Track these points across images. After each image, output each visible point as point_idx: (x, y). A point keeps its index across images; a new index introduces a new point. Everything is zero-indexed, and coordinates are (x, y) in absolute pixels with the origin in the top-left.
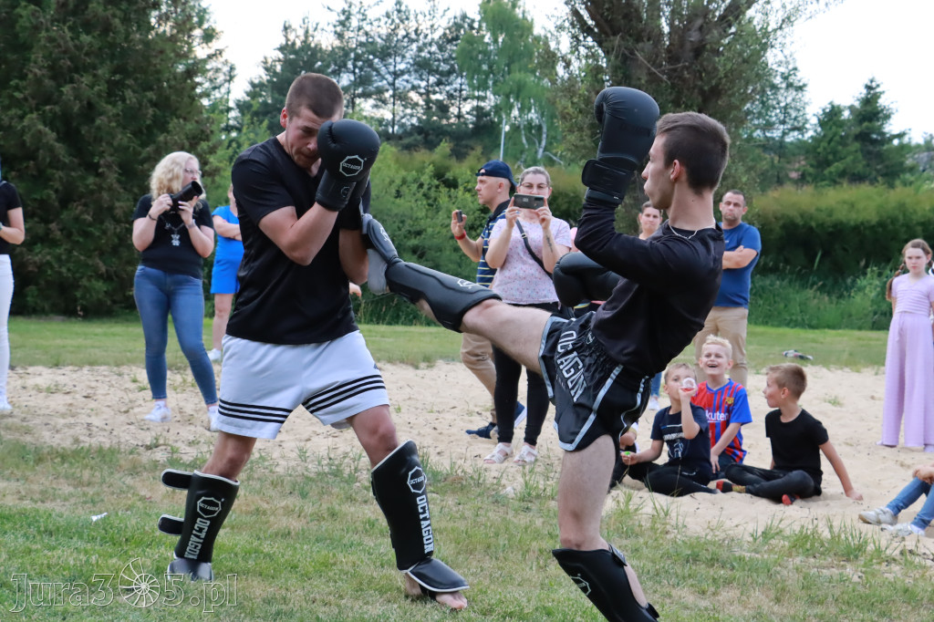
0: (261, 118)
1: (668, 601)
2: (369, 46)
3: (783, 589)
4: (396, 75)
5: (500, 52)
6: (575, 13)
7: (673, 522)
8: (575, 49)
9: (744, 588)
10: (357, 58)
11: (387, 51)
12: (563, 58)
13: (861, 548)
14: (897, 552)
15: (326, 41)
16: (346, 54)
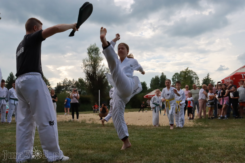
2: (67, 85)
4: (70, 88)
5: (81, 85)
6: (87, 78)
8: (88, 82)
10: (66, 86)
11: (69, 86)
12: (87, 83)
15: (62, 85)
16: (64, 86)
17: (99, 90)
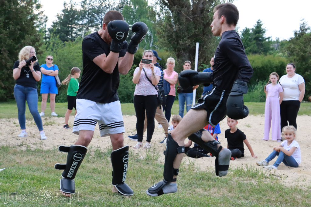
0: (57, 34)
1: (194, 193)
2: (93, 10)
3: (232, 188)
5: (137, 11)
7: (196, 167)
8: (161, 10)
9: (219, 188)
10: (89, 14)
11: (98, 12)
12: (158, 14)
13: (257, 174)
14: (268, 175)
15: (78, 8)
16: (85, 13)
17: (198, 44)
